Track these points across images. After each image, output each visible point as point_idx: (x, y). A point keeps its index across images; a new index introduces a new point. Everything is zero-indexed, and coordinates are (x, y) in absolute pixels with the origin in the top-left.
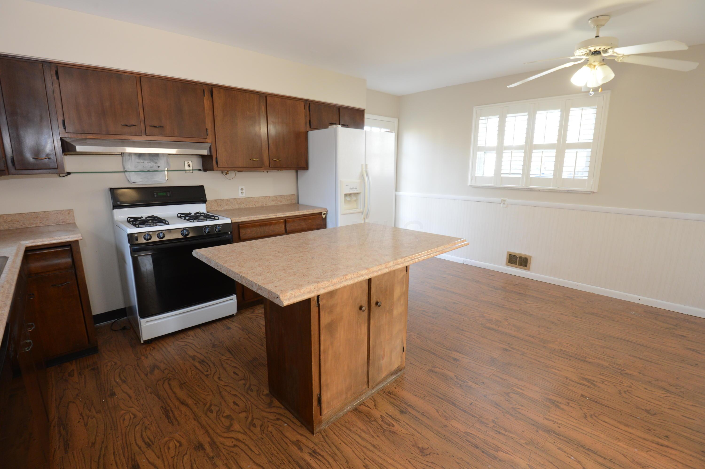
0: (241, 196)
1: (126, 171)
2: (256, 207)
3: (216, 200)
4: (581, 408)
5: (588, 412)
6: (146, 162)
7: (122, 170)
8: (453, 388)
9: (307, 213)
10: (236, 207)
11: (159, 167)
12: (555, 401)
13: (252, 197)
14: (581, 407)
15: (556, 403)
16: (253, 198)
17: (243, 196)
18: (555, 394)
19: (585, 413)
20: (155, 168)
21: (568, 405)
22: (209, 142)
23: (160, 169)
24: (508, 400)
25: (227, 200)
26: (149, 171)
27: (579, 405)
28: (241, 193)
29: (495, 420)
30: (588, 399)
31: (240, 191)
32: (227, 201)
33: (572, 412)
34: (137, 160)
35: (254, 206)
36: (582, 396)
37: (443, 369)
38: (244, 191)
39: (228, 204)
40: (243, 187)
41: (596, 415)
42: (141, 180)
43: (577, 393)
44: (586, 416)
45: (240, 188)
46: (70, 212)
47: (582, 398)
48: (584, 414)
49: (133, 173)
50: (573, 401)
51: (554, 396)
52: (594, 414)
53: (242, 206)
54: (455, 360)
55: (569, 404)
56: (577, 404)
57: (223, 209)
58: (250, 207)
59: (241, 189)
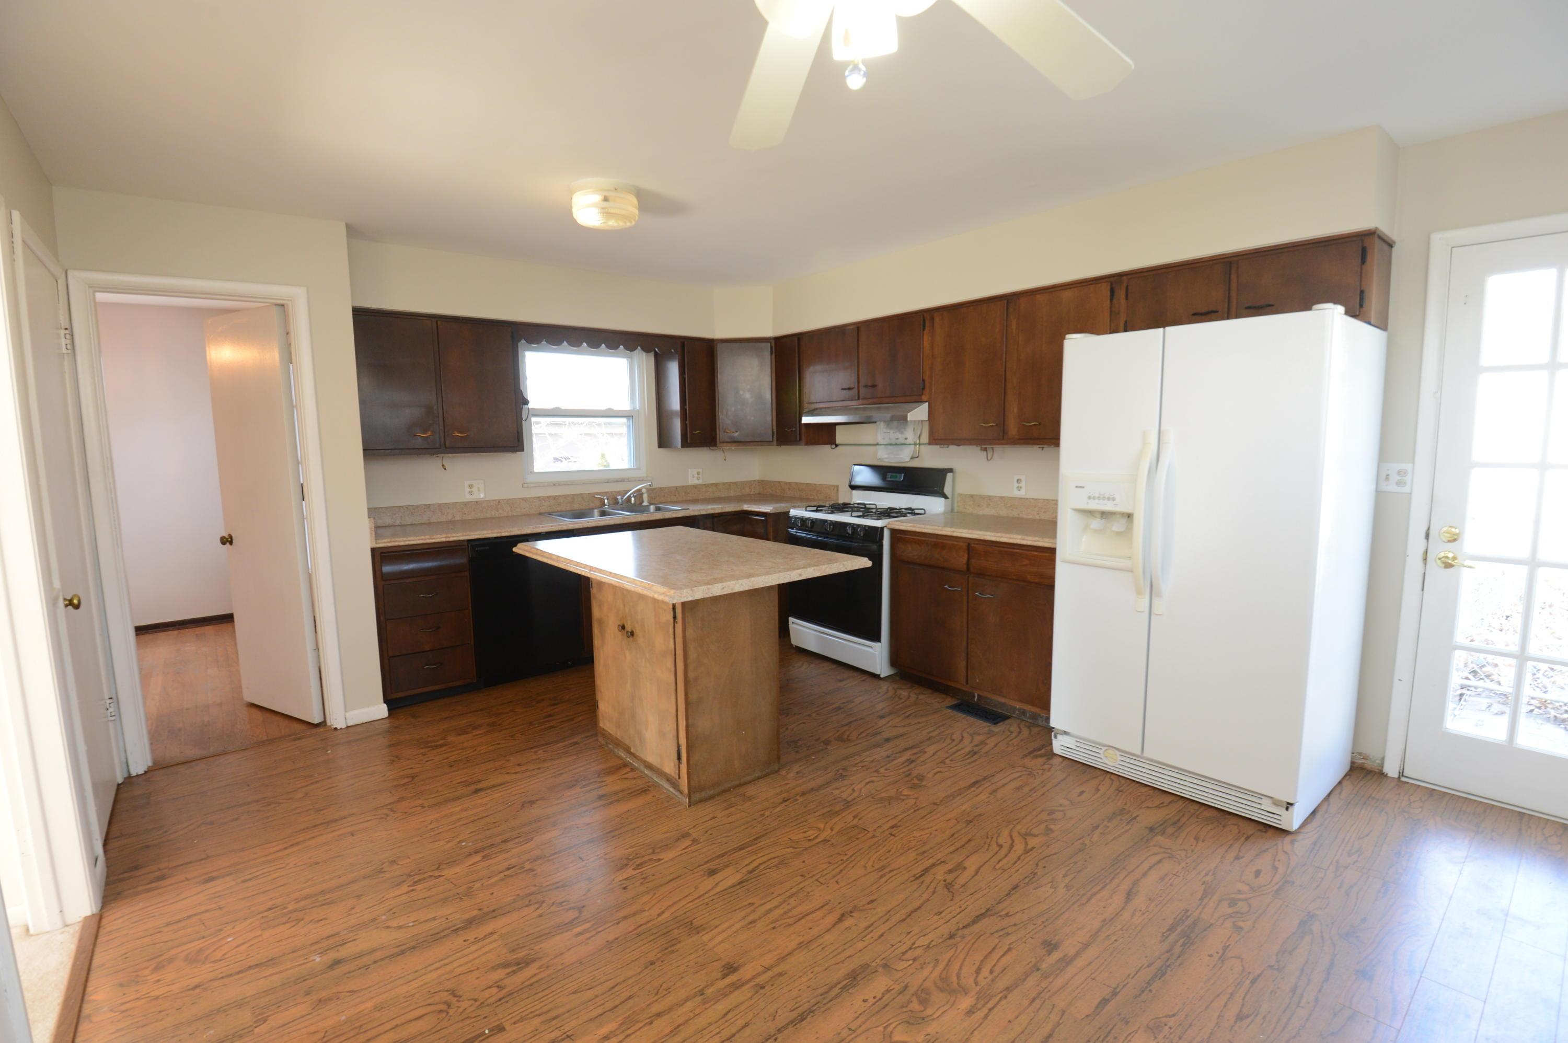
0: (1017, 494)
1: (877, 444)
2: (1040, 520)
3: (972, 496)
4: (476, 1000)
5: (459, 1007)
6: (892, 432)
7: (875, 443)
8: (627, 849)
9: (1024, 542)
10: (1004, 513)
11: (906, 439)
12: (521, 969)
13: (1033, 499)
14: (478, 1003)
15: (515, 968)
16: (1036, 499)
17: (1022, 494)
18: (537, 982)
19: (460, 999)
20: (901, 440)
21: (498, 984)
22: (925, 400)
23: (908, 442)
24: (563, 904)
25: (990, 498)
26: (896, 444)
27: (482, 1003)
28: (1018, 487)
29: (534, 873)
30: (487, 1032)
31: (1016, 485)
32: (990, 500)
33: (477, 978)
34: (885, 430)
35: (1037, 517)
36: (500, 1029)
37: (684, 849)
38: (1023, 484)
39: (990, 505)
40: (1023, 478)
41: (444, 1015)
42: (886, 456)
43: (515, 1023)
44: (455, 996)
45: (1016, 477)
46: (837, 488)
47: (495, 1024)
48: (460, 997)
49: (883, 446)
50: (500, 1000)
51: (532, 977)
52: (448, 1013)
53: (1015, 513)
54: (712, 872)
55: (498, 987)
56: (489, 1001)
57: (981, 513)
58: (1029, 517)
59: (1018, 481)
